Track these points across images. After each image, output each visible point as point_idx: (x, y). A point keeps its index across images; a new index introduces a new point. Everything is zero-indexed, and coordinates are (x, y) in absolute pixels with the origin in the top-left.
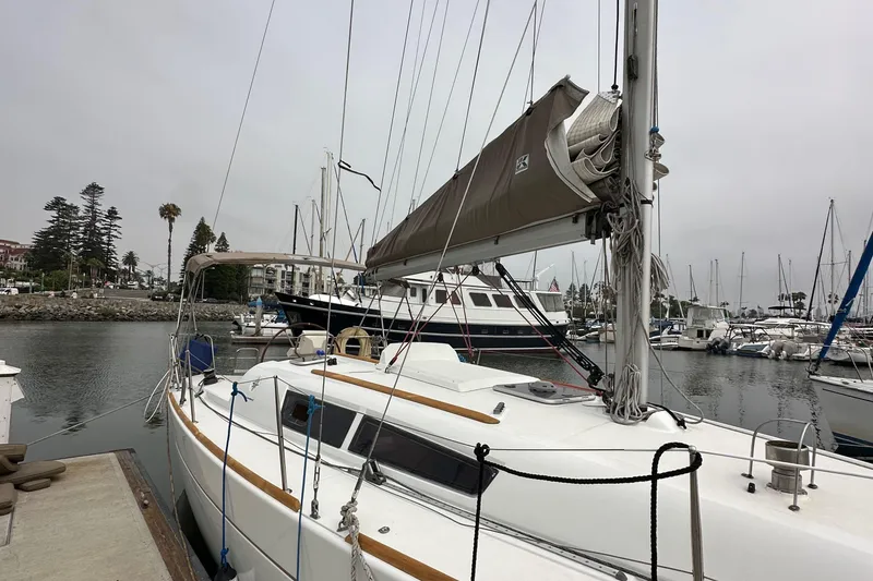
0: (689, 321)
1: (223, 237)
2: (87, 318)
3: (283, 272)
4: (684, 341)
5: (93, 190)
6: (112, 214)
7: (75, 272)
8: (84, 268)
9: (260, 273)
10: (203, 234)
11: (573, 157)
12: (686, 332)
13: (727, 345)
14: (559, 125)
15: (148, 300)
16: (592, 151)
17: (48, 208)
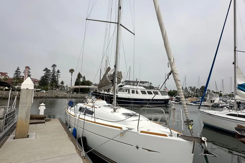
1: (84, 77)
2: (52, 98)
4: (206, 103)
5: (54, 66)
6: (58, 72)
7: (50, 86)
8: (52, 85)
10: (79, 76)
11: (108, 77)
12: (207, 101)
13: (218, 105)
14: (107, 73)
15: (66, 93)
16: (110, 76)
17: (44, 71)
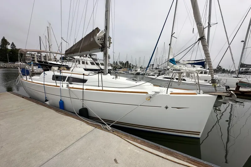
0: (134, 69)
1: (13, 44)
3: (37, 56)
4: (133, 72)
9: (29, 55)
11: (98, 40)
12: (133, 71)
13: (139, 73)
14: (96, 35)
16: (101, 39)
